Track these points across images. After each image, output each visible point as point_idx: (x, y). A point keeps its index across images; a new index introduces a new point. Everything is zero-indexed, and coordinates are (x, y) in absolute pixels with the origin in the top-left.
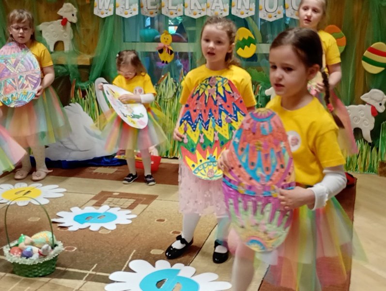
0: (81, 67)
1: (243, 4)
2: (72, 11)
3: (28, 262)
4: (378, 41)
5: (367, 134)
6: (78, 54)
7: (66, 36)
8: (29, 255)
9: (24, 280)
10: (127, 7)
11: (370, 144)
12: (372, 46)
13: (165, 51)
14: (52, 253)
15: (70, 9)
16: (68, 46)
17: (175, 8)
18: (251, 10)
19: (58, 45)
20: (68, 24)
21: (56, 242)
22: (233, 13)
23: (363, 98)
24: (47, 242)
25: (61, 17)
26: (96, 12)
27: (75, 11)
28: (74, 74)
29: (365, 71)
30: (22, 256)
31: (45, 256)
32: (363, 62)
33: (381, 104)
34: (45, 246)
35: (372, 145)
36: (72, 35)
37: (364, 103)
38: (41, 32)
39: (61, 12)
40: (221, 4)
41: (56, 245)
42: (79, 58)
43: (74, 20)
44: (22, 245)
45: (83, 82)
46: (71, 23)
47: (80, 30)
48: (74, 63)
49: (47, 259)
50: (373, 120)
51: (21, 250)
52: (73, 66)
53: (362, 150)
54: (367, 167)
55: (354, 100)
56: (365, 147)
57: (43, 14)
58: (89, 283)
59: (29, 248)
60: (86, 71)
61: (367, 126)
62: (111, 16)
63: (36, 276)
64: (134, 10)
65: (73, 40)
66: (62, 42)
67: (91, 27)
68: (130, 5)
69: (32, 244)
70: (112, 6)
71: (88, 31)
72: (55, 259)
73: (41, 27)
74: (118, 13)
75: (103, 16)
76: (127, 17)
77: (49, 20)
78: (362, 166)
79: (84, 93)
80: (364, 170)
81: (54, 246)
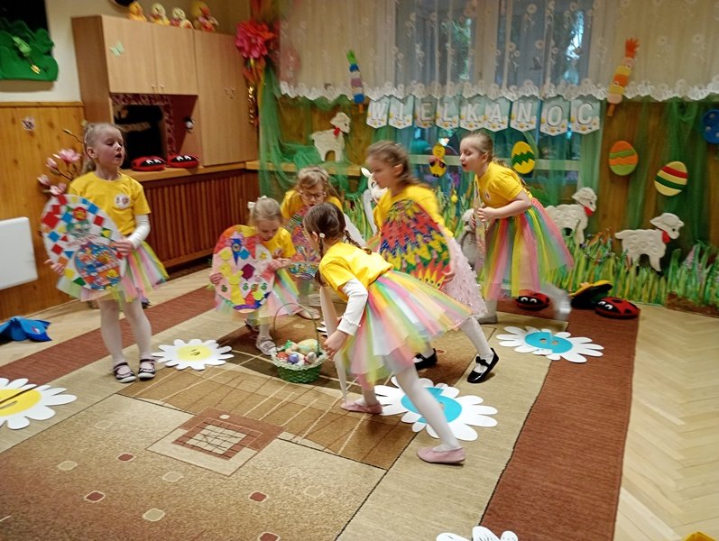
0: (351, 178)
1: (523, 117)
2: (345, 121)
3: (294, 367)
4: (675, 160)
5: (655, 262)
6: (349, 165)
7: (338, 145)
8: (295, 361)
9: (289, 385)
10: (401, 118)
11: (658, 273)
12: (668, 165)
13: (437, 164)
14: (317, 360)
15: (342, 118)
16: (339, 157)
17: (450, 119)
18: (531, 123)
19: (330, 154)
20: (341, 134)
21: (321, 351)
22: (512, 126)
23: (654, 222)
24: (312, 350)
25: (334, 127)
26: (369, 122)
27: (348, 120)
28: (344, 184)
29: (658, 193)
30: (289, 361)
31: (310, 364)
32: (656, 183)
33: (674, 230)
34: (311, 354)
35: (660, 274)
36: (344, 145)
37: (654, 227)
38: (313, 141)
39: (334, 122)
40: (499, 117)
41: (321, 354)
42: (350, 168)
43: (347, 130)
44: (288, 351)
45: (352, 192)
46: (344, 133)
47: (352, 140)
48: (345, 174)
49: (312, 366)
50: (664, 247)
51: (288, 356)
52: (344, 176)
53: (648, 279)
54: (653, 298)
55: (643, 224)
56: (651, 276)
57: (316, 124)
58: (351, 394)
59: (295, 354)
60: (356, 182)
61: (657, 252)
62: (384, 127)
63: (300, 382)
64: (408, 121)
65: (344, 151)
66: (333, 152)
67: (363, 138)
68: (404, 115)
69: (298, 350)
70: (385, 117)
71: (360, 141)
72: (319, 367)
73: (314, 136)
74: (391, 124)
75: (375, 127)
76: (399, 127)
77: (322, 129)
78: (647, 296)
79: (352, 204)
80: (649, 301)
81: (319, 354)
